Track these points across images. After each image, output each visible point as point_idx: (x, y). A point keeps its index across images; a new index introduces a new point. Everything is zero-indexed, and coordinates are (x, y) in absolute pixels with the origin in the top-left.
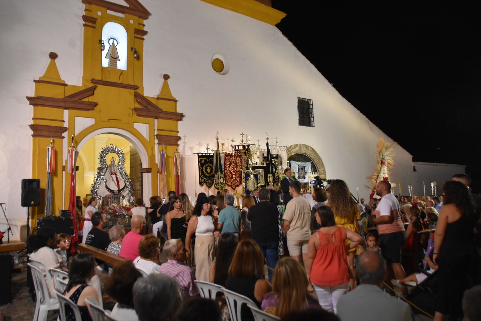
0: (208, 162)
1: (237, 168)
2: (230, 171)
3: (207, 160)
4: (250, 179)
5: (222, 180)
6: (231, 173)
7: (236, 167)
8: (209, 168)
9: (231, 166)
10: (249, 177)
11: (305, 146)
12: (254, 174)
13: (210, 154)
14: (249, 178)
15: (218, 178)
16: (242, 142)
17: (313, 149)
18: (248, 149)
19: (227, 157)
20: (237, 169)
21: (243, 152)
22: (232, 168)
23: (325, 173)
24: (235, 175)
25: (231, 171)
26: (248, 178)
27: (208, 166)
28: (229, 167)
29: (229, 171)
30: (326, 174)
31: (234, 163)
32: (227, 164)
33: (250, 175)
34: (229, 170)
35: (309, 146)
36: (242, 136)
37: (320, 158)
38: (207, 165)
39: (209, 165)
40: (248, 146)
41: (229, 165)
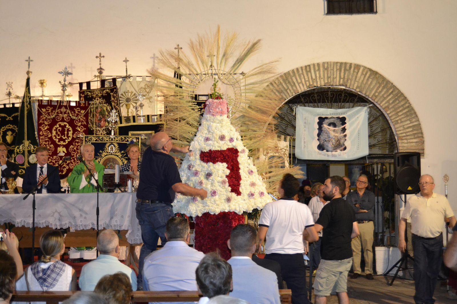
0: (10, 122)
1: (75, 131)
2: (51, 138)
3: (7, 118)
4: (105, 154)
5: (33, 159)
6: (53, 142)
7: (71, 129)
8: (9, 133)
9: (54, 128)
10: (103, 150)
11: (344, 66)
12: (119, 144)
13: (13, 104)
14: (102, 153)
15: (23, 154)
16: (101, 73)
17: (374, 74)
18: (114, 88)
19: (44, 110)
20: (73, 134)
21: (100, 95)
22: (57, 133)
23: (422, 133)
24: (67, 146)
25: (54, 138)
26: (100, 153)
27: (8, 130)
28: (50, 130)
29: (47, 139)
30: (423, 137)
31: (63, 120)
32: (44, 123)
33: (107, 145)
34: (49, 136)
35: (358, 67)
36: (100, 61)
37: (402, 94)
38: (7, 127)
39: (12, 127)
40: (114, 80)
41: (49, 125)
